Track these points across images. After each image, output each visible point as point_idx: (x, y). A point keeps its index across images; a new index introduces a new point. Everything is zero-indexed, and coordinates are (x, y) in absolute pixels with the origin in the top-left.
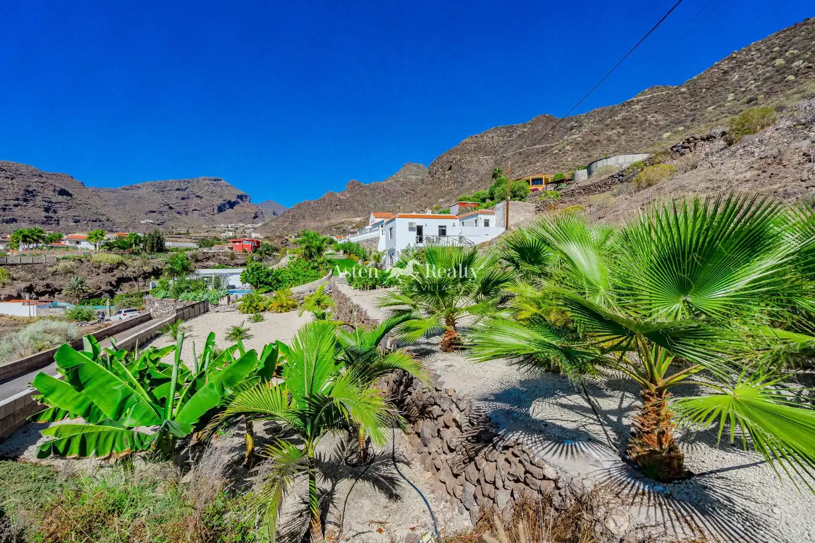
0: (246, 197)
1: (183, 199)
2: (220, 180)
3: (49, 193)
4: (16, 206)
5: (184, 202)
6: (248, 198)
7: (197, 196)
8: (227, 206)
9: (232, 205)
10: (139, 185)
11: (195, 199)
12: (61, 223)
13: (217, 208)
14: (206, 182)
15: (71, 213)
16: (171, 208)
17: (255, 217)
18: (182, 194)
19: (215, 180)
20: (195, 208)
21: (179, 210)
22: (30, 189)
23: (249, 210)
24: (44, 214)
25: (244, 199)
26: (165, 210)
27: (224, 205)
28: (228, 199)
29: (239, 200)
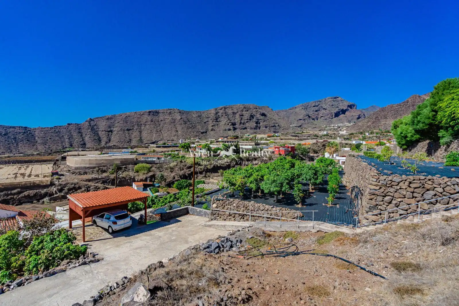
0: (354, 105)
1: (316, 111)
2: (338, 98)
3: (258, 116)
4: (247, 122)
5: (317, 113)
6: (355, 106)
7: (324, 109)
8: (341, 113)
9: (344, 112)
10: (296, 106)
11: (323, 110)
12: (261, 128)
13: (334, 114)
14: (329, 100)
15: (265, 123)
16: (309, 117)
17: (359, 118)
18: (317, 108)
19: (335, 98)
20: (322, 116)
21: (313, 117)
22: (252, 114)
23: (354, 114)
24: (255, 125)
25: (352, 107)
26: (306, 118)
27: (339, 112)
28: (342, 109)
29: (349, 109)
